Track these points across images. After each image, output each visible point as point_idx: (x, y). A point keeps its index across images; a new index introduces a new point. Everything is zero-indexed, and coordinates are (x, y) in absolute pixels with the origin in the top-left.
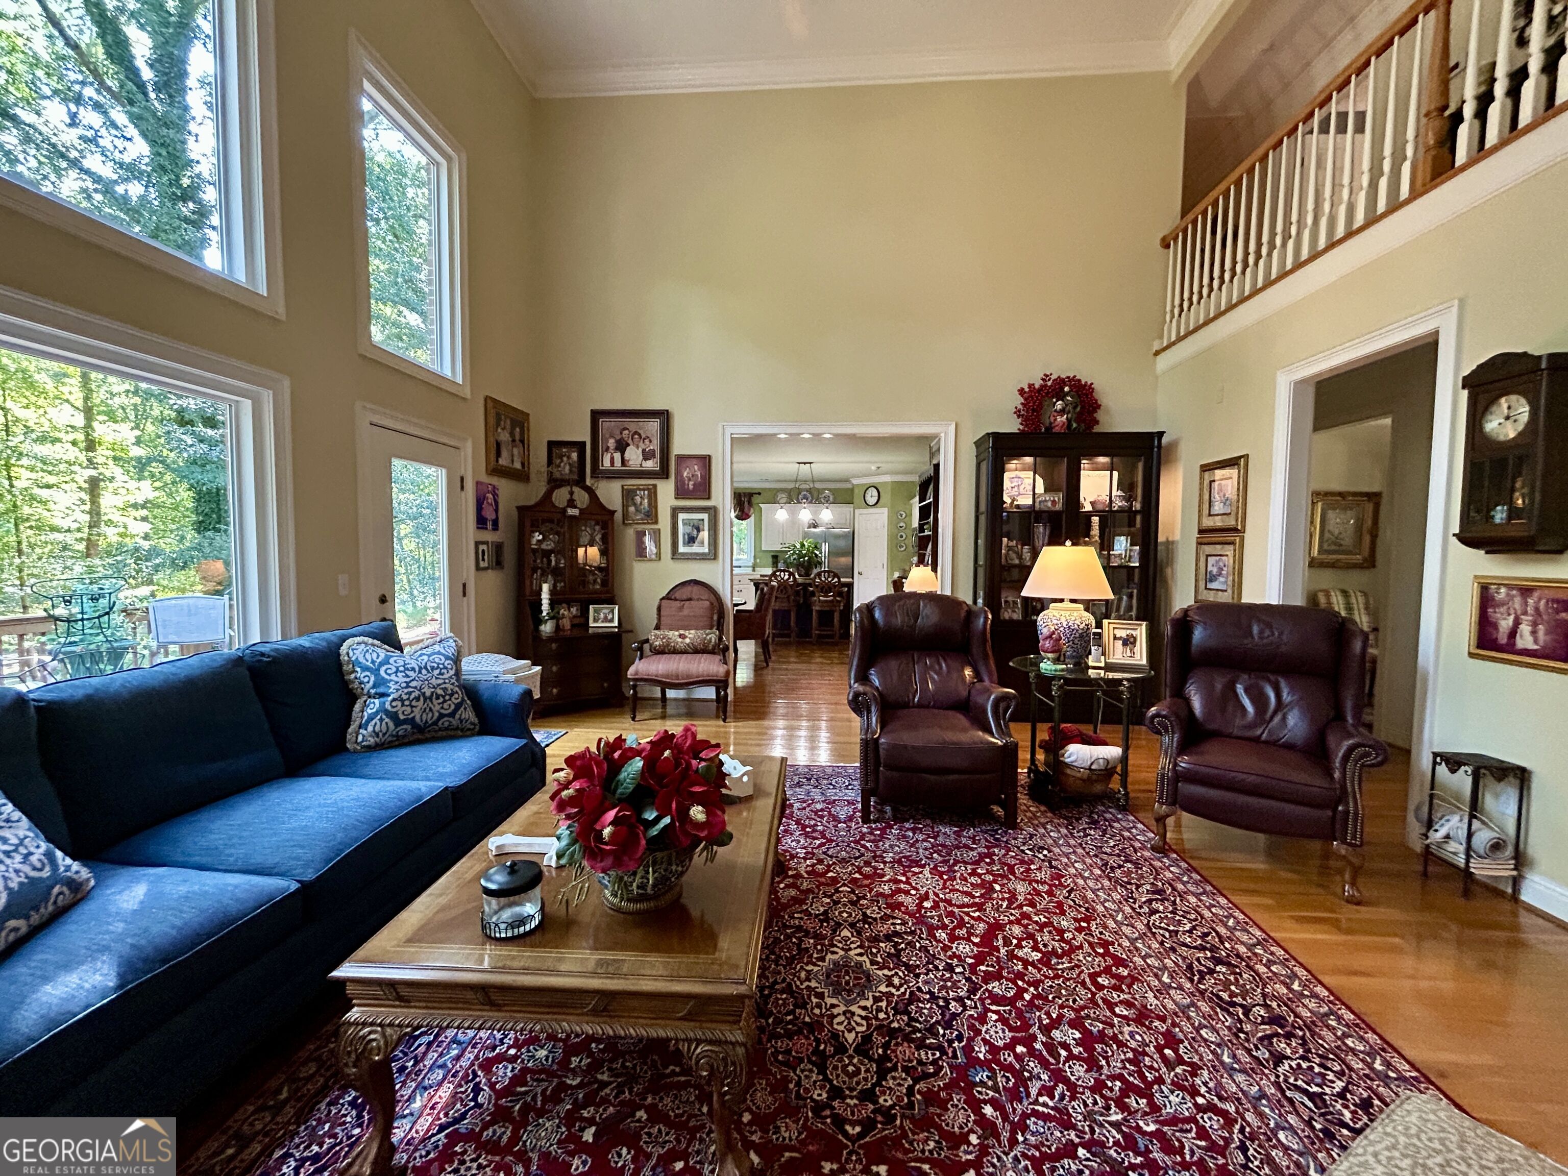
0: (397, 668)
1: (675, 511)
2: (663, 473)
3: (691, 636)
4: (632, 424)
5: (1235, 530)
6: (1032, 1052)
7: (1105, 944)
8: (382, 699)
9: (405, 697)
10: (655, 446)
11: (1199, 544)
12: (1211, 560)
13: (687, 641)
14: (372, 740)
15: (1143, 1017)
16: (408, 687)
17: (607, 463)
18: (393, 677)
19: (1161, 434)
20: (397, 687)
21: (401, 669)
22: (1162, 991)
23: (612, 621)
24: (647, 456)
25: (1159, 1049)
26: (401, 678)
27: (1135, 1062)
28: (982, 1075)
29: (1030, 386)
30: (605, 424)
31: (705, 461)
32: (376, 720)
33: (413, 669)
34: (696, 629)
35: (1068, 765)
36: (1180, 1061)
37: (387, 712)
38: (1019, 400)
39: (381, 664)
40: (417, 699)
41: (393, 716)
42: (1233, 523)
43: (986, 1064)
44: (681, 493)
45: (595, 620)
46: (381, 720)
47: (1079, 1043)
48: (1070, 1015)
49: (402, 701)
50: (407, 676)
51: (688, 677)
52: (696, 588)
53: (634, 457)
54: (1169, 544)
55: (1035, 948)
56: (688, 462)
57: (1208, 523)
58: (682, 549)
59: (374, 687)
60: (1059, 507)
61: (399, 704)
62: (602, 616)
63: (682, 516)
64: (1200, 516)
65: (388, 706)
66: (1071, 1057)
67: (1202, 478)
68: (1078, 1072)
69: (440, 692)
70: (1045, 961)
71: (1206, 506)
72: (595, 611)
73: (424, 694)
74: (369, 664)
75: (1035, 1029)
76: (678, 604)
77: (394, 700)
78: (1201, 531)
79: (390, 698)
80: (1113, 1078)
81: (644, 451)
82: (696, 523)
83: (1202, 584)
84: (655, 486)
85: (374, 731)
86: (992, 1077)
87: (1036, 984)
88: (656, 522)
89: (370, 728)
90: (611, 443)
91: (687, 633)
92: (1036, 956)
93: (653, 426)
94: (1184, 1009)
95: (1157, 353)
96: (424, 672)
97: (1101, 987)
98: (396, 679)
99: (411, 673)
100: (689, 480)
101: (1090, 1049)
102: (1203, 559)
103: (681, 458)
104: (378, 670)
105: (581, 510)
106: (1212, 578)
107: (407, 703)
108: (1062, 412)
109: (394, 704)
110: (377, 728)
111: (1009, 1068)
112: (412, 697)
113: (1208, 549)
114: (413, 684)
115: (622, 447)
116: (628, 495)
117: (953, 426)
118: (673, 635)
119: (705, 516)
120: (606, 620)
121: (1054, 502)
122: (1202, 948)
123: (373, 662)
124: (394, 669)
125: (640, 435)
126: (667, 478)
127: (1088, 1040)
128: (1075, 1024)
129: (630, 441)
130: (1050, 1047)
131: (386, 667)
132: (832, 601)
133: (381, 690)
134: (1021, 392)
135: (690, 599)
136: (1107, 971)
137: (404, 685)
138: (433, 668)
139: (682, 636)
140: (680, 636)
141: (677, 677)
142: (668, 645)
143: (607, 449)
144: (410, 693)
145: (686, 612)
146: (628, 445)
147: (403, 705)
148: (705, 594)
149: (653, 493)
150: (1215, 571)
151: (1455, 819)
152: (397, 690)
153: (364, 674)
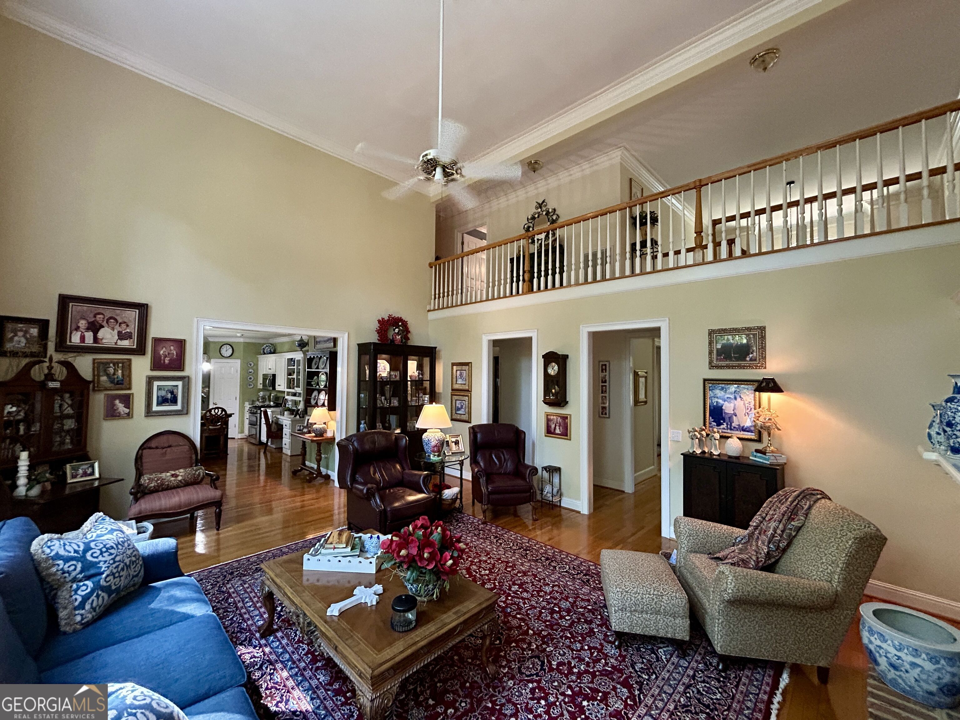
0: (101, 550)
1: (150, 380)
2: (140, 350)
3: (181, 473)
4: (109, 311)
5: (468, 391)
6: (513, 597)
7: (499, 559)
8: (96, 579)
9: (115, 571)
10: (133, 328)
11: (452, 395)
12: (458, 402)
13: (180, 478)
14: (90, 616)
15: (525, 574)
16: (115, 562)
17: (76, 339)
18: (101, 558)
19: (436, 348)
20: (106, 565)
21: (104, 550)
22: (522, 564)
23: (93, 473)
24: (122, 336)
25: (534, 579)
26: (107, 557)
27: (533, 585)
28: (509, 610)
29: (383, 319)
30: (73, 308)
31: (181, 344)
32: (94, 597)
33: (112, 547)
34: (185, 468)
35: (444, 500)
36: (541, 579)
37: (103, 589)
38: (377, 325)
39: (85, 551)
40: (123, 569)
41: (107, 590)
42: (467, 388)
43: (507, 607)
44: (157, 365)
45: (74, 477)
46: (98, 596)
47: (519, 588)
48: (511, 583)
49: (113, 574)
50: (111, 554)
51: (190, 504)
52: (171, 437)
53: (108, 336)
54: (439, 393)
55: (485, 570)
56: (164, 344)
57: (456, 387)
58: (155, 408)
59: (81, 572)
60: (398, 378)
61: (111, 577)
62: (81, 471)
63: (156, 384)
64: (452, 384)
65: (102, 583)
66: (521, 593)
67: (452, 368)
68: (525, 595)
69: (134, 559)
70: (491, 573)
71: (454, 380)
72: (73, 468)
73: (126, 564)
74: (72, 554)
75: (507, 591)
76: (159, 451)
77: (108, 576)
78: (452, 390)
79: (104, 576)
80: (533, 591)
81: (119, 333)
82: (170, 388)
83: (454, 411)
84: (130, 360)
85: (92, 607)
86: (511, 608)
87: (495, 579)
88: (130, 388)
89: (88, 607)
90: (83, 324)
91: (177, 472)
92: (487, 572)
93: (133, 315)
94: (530, 566)
95: (429, 311)
96: (120, 547)
97: (510, 572)
98: (104, 559)
99: (112, 551)
100: (166, 356)
101: (523, 588)
102: (454, 401)
103: (158, 341)
104: (84, 556)
105: (61, 382)
106: (459, 409)
107: (117, 575)
108: (398, 334)
109: (108, 579)
110: (95, 604)
111: (512, 604)
112: (119, 569)
113: (455, 397)
114: (118, 559)
115: (95, 327)
116: (99, 367)
117: (347, 334)
118: (166, 475)
119: (180, 384)
120: (85, 474)
121: (395, 376)
122: (520, 549)
123: (75, 551)
124: (99, 552)
125: (116, 321)
126: (144, 354)
127: (520, 586)
128: (514, 584)
129: (104, 324)
130: (514, 593)
131: (90, 552)
132: (220, 428)
133: (92, 571)
134: (379, 321)
135: (170, 446)
136: (507, 567)
137: (111, 562)
138: (123, 542)
139: (175, 476)
140: (173, 475)
141: (180, 507)
142: (162, 484)
143: (77, 329)
144: (117, 567)
145: (168, 457)
146: (103, 327)
147: (114, 578)
148: (182, 441)
149: (127, 367)
150: (460, 406)
151: (548, 486)
152: (108, 567)
153: (67, 565)
